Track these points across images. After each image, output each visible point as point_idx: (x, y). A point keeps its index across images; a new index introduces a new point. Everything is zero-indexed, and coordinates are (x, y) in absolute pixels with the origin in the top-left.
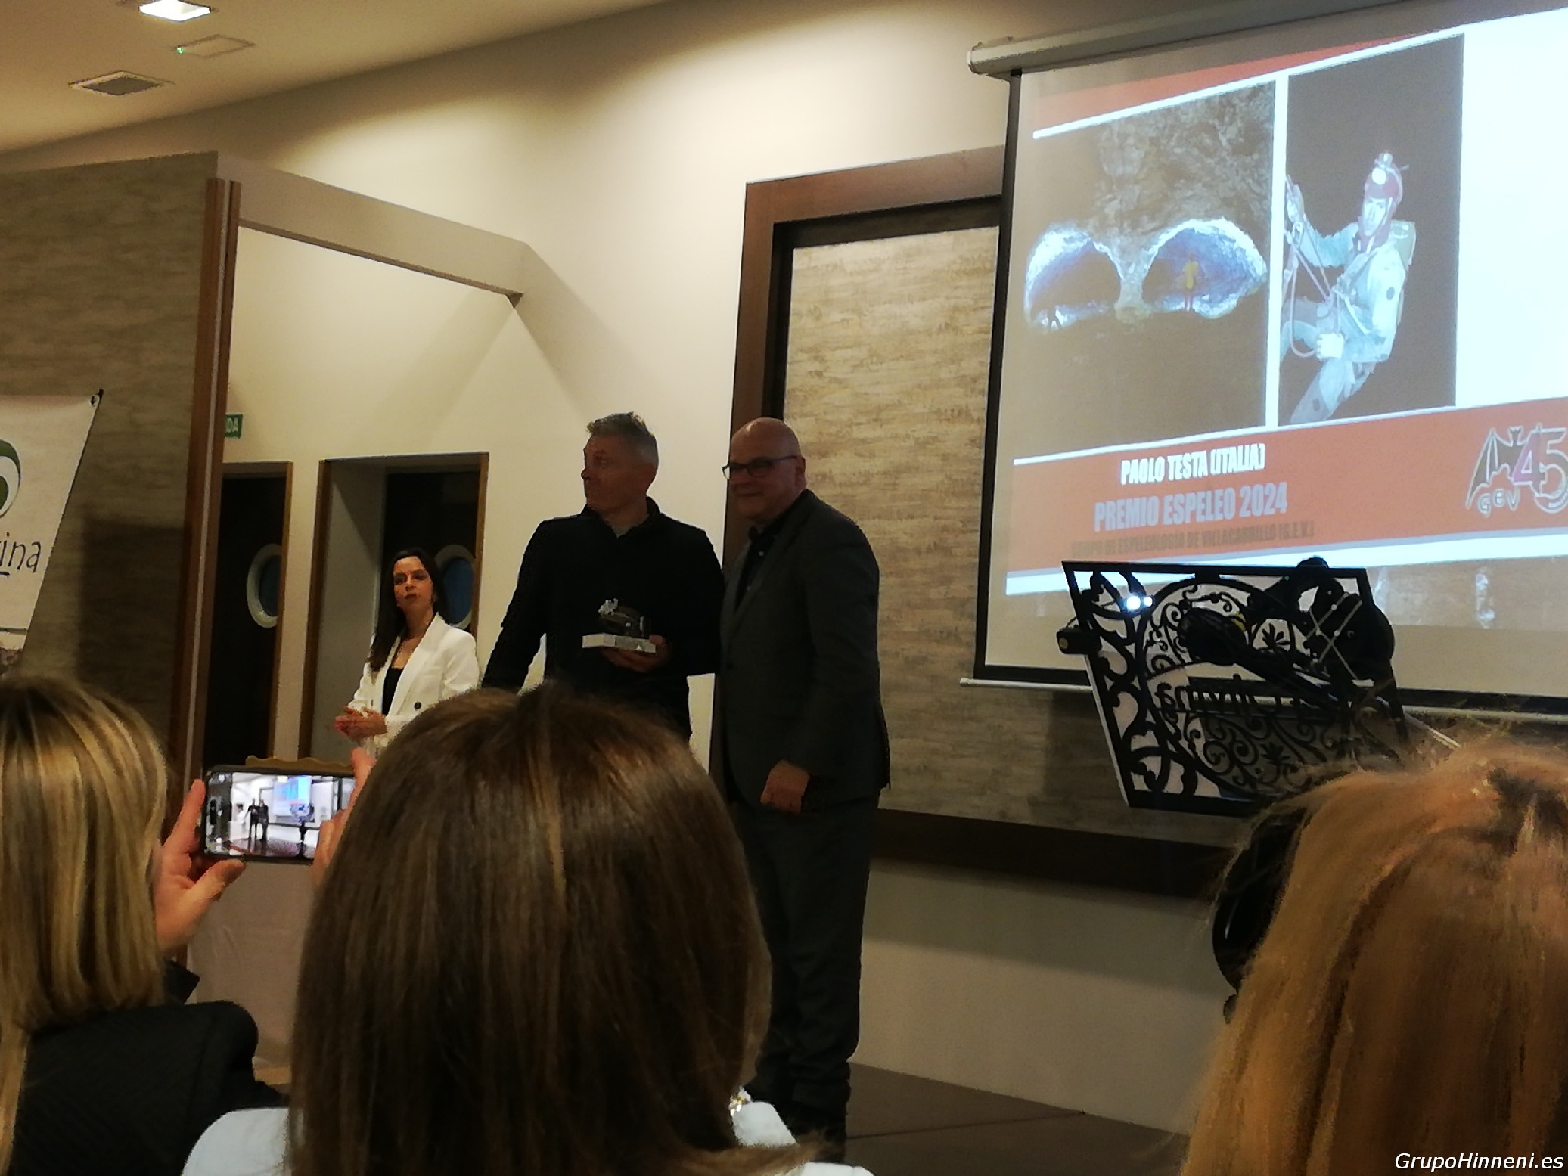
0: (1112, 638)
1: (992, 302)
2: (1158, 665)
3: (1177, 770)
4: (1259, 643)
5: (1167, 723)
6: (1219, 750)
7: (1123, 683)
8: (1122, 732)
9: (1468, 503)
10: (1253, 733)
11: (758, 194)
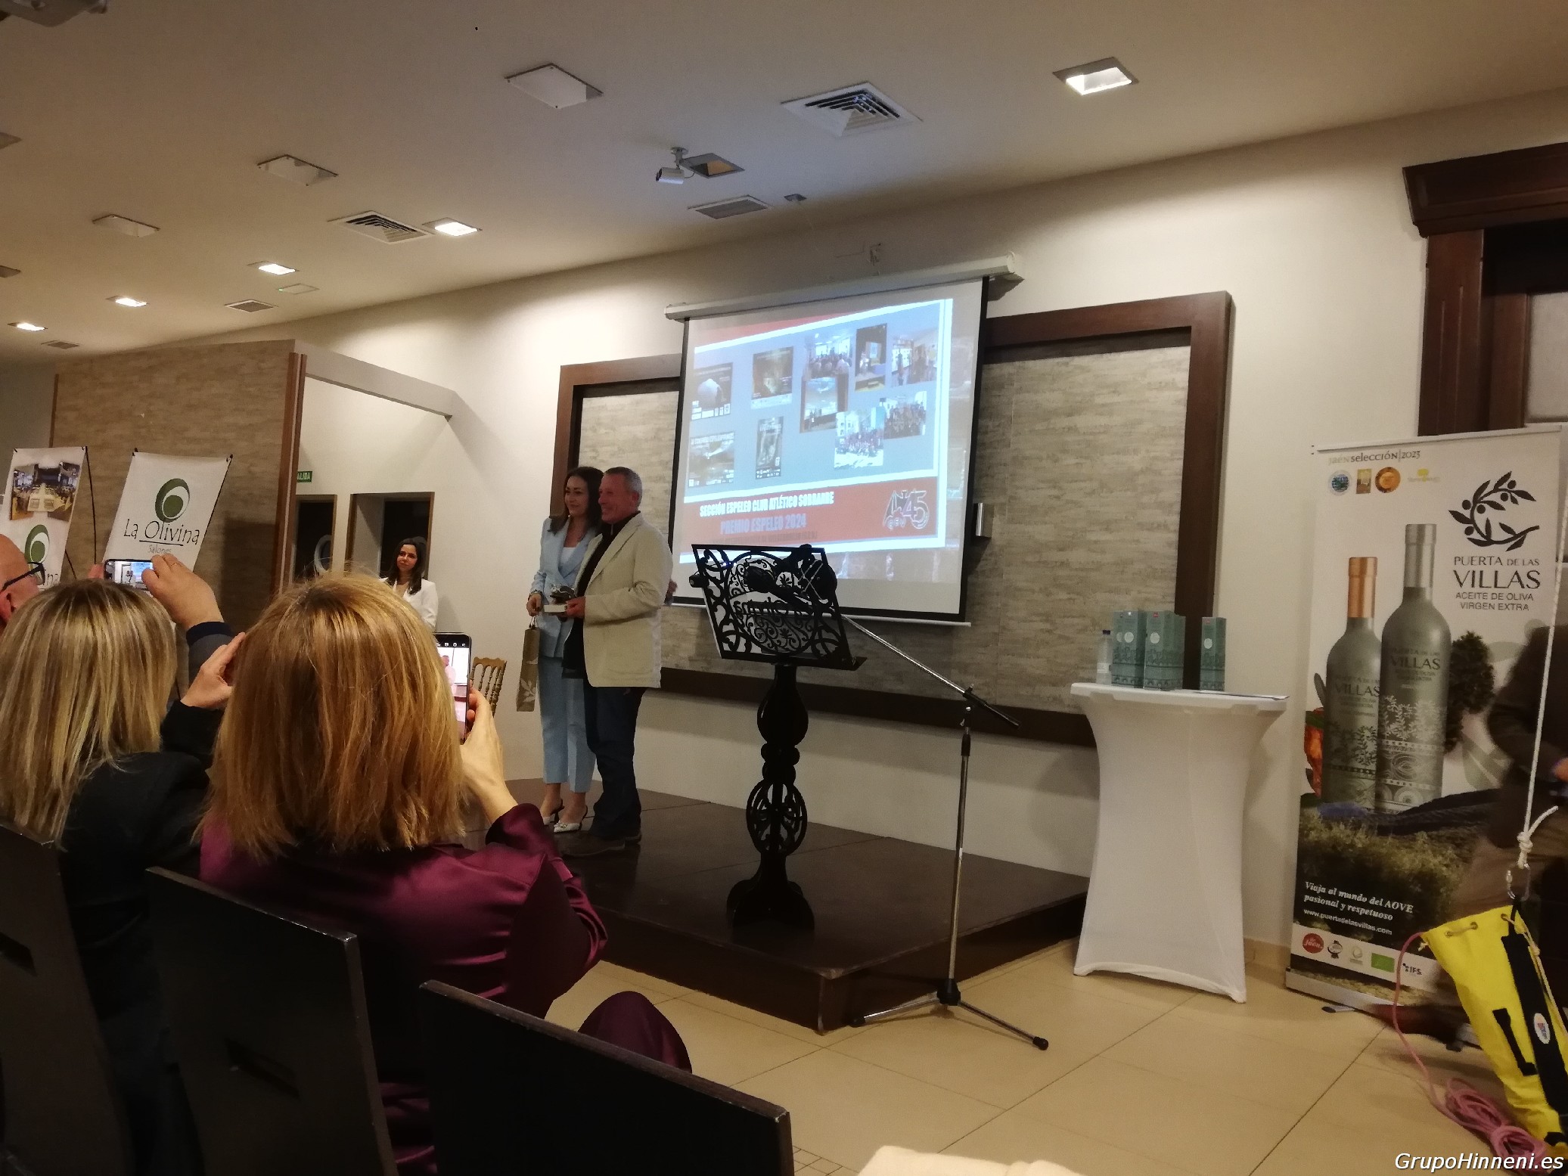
0: (714, 580)
1: (675, 427)
2: (735, 591)
3: (743, 641)
4: (779, 583)
5: (739, 621)
6: (761, 632)
7: (719, 601)
8: (719, 623)
9: (884, 523)
10: (776, 624)
11: (567, 371)
